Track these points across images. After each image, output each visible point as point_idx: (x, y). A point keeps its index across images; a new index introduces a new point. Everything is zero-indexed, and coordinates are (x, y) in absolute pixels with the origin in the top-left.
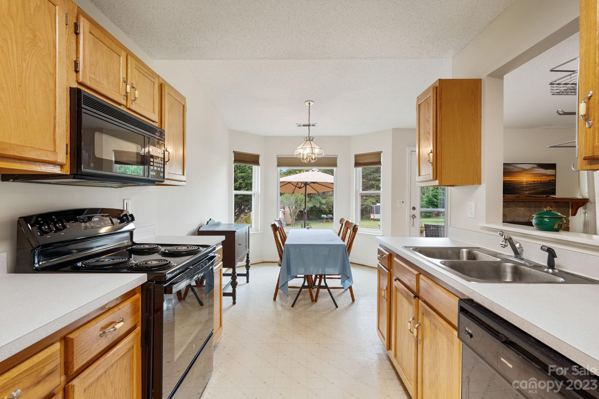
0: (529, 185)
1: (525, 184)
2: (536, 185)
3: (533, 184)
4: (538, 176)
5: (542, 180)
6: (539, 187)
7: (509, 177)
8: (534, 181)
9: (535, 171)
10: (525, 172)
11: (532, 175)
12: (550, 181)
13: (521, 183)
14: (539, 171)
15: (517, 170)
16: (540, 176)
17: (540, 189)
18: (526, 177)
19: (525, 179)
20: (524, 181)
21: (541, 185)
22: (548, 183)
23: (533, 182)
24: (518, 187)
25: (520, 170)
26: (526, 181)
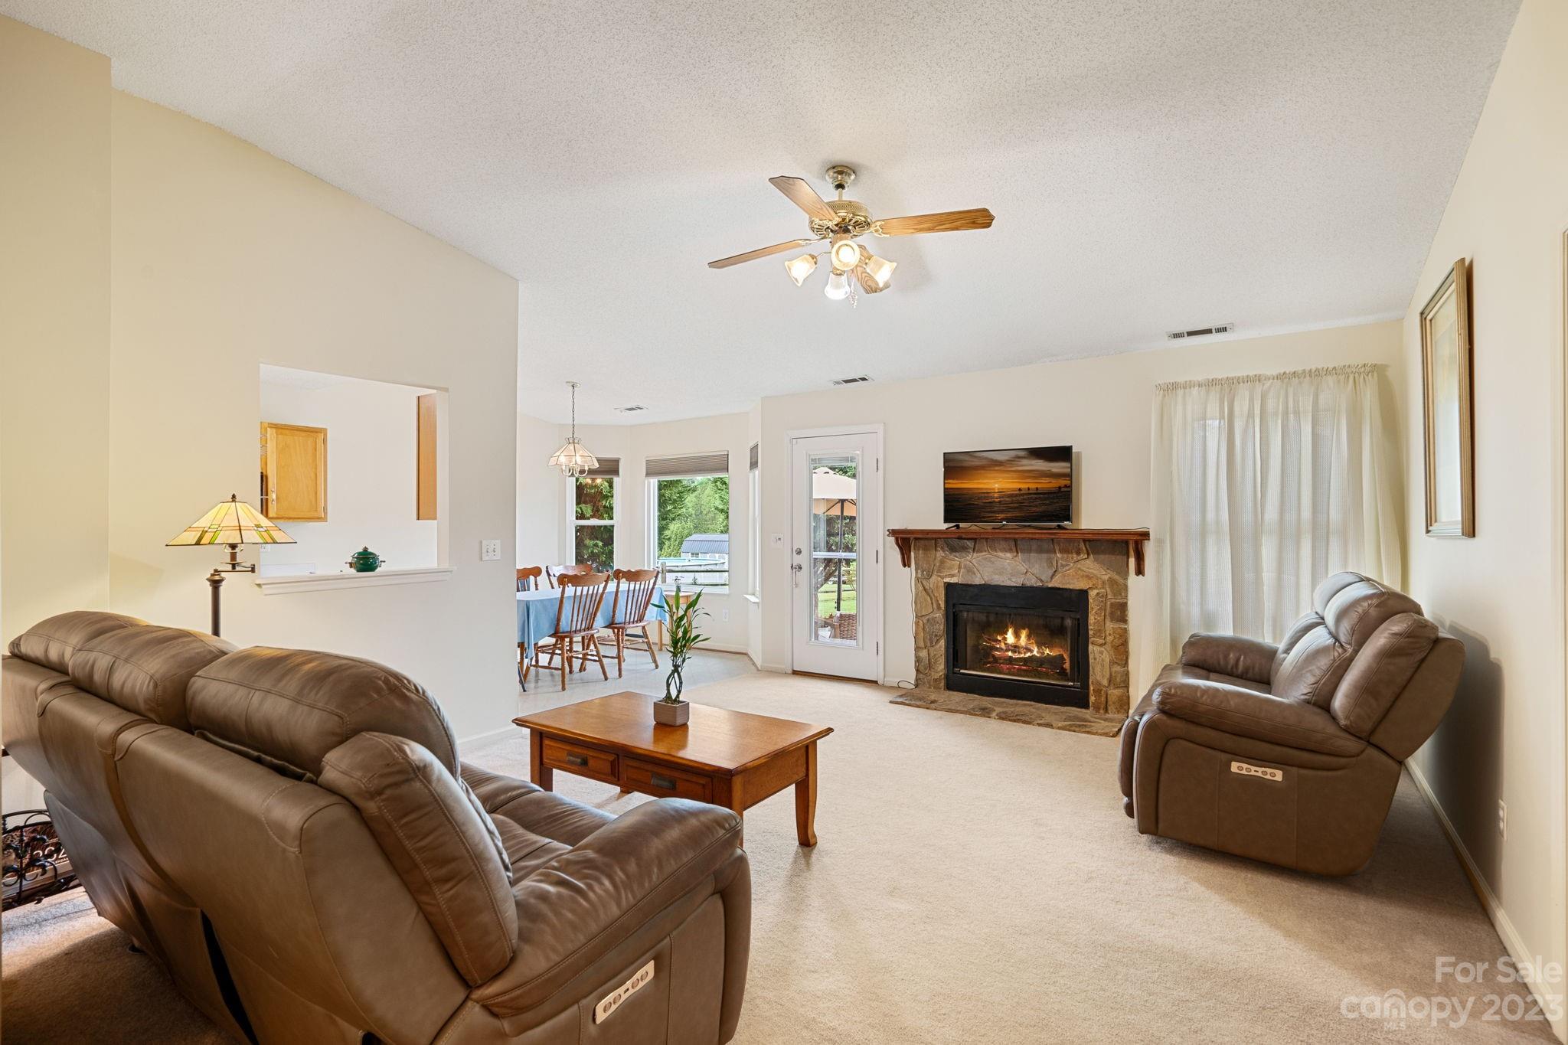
0: (1007, 499)
1: (996, 495)
2: (1024, 499)
3: (1016, 495)
4: (1029, 477)
5: (1039, 486)
6: (1031, 504)
7: (957, 479)
8: (1020, 490)
9: (1022, 466)
10: (997, 468)
11: (1015, 475)
12: (1060, 488)
13: (987, 494)
14: (1032, 465)
15: (977, 463)
16: (1035, 478)
17: (1035, 509)
18: (1001, 480)
19: (996, 485)
20: (994, 489)
21: (1036, 498)
22: (1055, 493)
23: (1018, 492)
24: (980, 503)
25: (984, 463)
26: (999, 489)
